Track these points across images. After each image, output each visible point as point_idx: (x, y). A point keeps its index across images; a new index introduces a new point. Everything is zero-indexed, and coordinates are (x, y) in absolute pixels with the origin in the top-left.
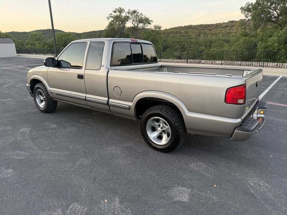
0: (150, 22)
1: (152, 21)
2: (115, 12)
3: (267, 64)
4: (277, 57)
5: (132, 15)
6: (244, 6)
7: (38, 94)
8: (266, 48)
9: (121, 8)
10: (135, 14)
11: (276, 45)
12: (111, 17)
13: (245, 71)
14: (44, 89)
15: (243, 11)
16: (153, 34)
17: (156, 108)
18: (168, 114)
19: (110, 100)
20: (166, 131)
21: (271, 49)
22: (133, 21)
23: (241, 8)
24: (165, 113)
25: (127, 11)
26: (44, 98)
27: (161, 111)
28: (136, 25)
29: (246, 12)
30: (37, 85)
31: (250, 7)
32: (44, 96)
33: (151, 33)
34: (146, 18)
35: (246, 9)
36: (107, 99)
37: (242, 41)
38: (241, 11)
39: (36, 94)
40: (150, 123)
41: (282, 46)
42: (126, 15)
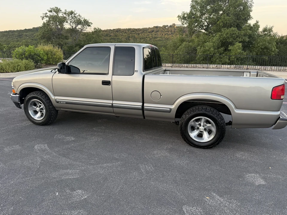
0: (90, 24)
1: (91, 23)
2: (51, 11)
4: (213, 60)
5: (69, 16)
6: (181, 15)
7: (31, 104)
8: (204, 52)
9: (57, 8)
10: (73, 14)
11: (212, 49)
12: (46, 16)
13: (244, 73)
14: (43, 98)
15: (180, 19)
16: (94, 36)
17: (200, 108)
18: (213, 113)
19: (145, 105)
20: (207, 129)
21: (208, 52)
22: (71, 22)
23: (179, 16)
24: (210, 112)
25: (63, 11)
26: (42, 109)
27: (205, 111)
28: (74, 26)
29: (183, 20)
30: (31, 93)
31: (186, 16)
32: (40, 106)
33: (92, 35)
34: (86, 20)
35: (183, 18)
36: (141, 104)
37: (183, 46)
38: (178, 18)
39: (29, 104)
40: (192, 123)
41: (216, 50)
42: (62, 15)
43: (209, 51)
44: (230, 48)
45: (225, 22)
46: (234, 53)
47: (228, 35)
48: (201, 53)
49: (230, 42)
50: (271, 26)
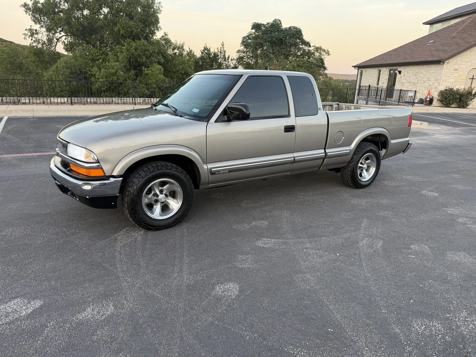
3: (103, 100)
36: (323, 151)
43: (115, 74)
44: (146, 71)
45: (129, 30)
46: (154, 81)
47: (138, 52)
48: (102, 78)
49: (143, 62)
50: (182, 43)
